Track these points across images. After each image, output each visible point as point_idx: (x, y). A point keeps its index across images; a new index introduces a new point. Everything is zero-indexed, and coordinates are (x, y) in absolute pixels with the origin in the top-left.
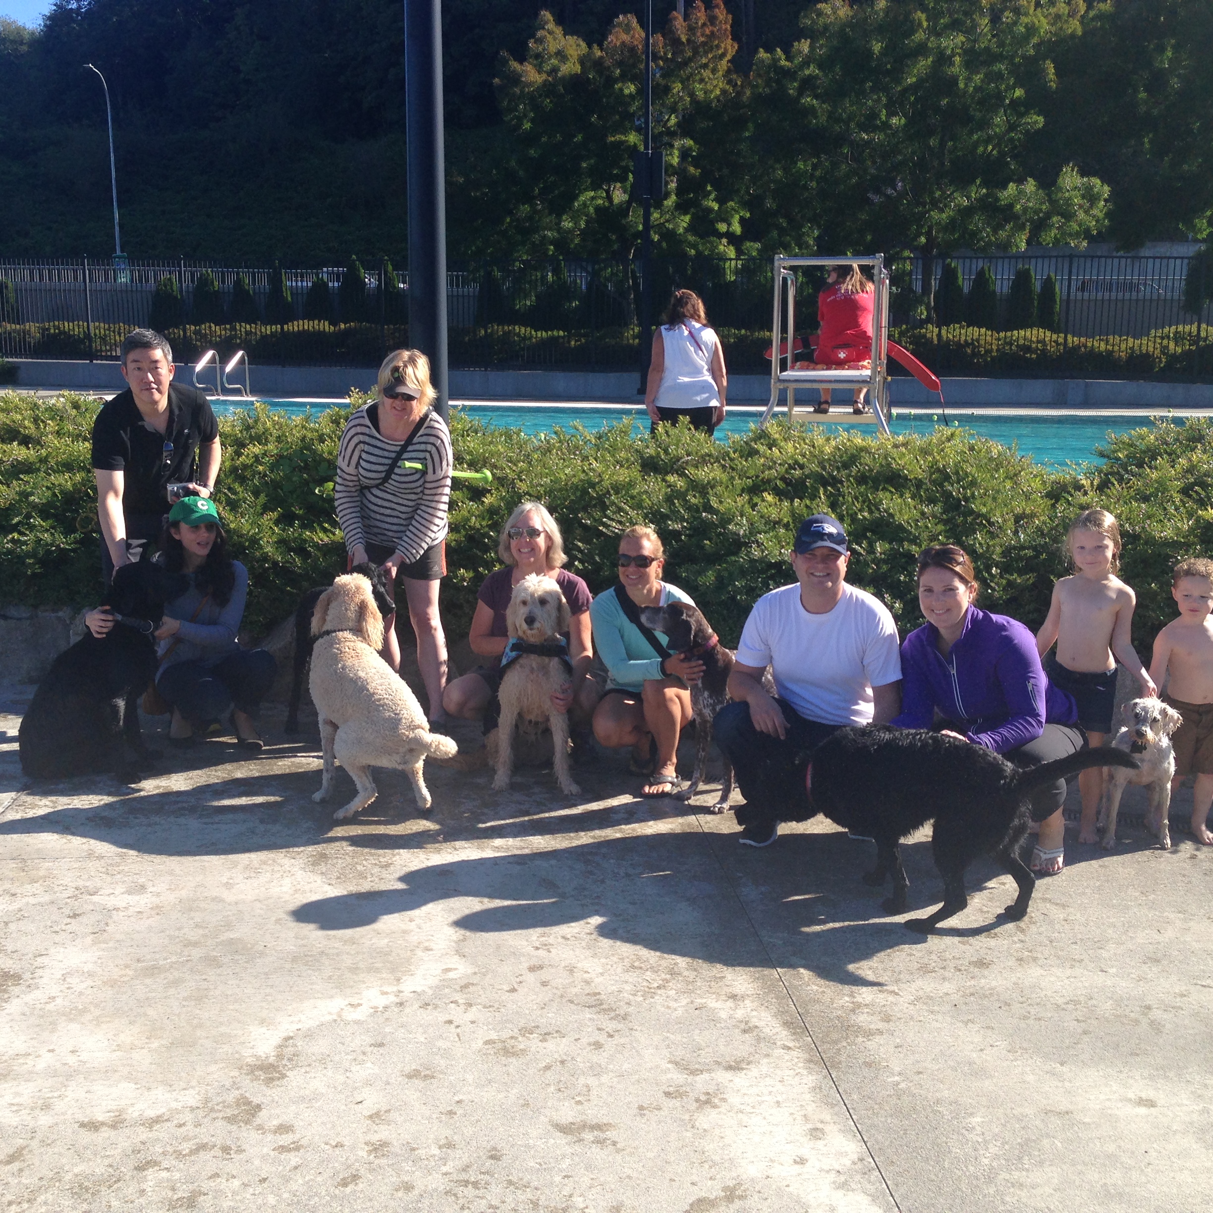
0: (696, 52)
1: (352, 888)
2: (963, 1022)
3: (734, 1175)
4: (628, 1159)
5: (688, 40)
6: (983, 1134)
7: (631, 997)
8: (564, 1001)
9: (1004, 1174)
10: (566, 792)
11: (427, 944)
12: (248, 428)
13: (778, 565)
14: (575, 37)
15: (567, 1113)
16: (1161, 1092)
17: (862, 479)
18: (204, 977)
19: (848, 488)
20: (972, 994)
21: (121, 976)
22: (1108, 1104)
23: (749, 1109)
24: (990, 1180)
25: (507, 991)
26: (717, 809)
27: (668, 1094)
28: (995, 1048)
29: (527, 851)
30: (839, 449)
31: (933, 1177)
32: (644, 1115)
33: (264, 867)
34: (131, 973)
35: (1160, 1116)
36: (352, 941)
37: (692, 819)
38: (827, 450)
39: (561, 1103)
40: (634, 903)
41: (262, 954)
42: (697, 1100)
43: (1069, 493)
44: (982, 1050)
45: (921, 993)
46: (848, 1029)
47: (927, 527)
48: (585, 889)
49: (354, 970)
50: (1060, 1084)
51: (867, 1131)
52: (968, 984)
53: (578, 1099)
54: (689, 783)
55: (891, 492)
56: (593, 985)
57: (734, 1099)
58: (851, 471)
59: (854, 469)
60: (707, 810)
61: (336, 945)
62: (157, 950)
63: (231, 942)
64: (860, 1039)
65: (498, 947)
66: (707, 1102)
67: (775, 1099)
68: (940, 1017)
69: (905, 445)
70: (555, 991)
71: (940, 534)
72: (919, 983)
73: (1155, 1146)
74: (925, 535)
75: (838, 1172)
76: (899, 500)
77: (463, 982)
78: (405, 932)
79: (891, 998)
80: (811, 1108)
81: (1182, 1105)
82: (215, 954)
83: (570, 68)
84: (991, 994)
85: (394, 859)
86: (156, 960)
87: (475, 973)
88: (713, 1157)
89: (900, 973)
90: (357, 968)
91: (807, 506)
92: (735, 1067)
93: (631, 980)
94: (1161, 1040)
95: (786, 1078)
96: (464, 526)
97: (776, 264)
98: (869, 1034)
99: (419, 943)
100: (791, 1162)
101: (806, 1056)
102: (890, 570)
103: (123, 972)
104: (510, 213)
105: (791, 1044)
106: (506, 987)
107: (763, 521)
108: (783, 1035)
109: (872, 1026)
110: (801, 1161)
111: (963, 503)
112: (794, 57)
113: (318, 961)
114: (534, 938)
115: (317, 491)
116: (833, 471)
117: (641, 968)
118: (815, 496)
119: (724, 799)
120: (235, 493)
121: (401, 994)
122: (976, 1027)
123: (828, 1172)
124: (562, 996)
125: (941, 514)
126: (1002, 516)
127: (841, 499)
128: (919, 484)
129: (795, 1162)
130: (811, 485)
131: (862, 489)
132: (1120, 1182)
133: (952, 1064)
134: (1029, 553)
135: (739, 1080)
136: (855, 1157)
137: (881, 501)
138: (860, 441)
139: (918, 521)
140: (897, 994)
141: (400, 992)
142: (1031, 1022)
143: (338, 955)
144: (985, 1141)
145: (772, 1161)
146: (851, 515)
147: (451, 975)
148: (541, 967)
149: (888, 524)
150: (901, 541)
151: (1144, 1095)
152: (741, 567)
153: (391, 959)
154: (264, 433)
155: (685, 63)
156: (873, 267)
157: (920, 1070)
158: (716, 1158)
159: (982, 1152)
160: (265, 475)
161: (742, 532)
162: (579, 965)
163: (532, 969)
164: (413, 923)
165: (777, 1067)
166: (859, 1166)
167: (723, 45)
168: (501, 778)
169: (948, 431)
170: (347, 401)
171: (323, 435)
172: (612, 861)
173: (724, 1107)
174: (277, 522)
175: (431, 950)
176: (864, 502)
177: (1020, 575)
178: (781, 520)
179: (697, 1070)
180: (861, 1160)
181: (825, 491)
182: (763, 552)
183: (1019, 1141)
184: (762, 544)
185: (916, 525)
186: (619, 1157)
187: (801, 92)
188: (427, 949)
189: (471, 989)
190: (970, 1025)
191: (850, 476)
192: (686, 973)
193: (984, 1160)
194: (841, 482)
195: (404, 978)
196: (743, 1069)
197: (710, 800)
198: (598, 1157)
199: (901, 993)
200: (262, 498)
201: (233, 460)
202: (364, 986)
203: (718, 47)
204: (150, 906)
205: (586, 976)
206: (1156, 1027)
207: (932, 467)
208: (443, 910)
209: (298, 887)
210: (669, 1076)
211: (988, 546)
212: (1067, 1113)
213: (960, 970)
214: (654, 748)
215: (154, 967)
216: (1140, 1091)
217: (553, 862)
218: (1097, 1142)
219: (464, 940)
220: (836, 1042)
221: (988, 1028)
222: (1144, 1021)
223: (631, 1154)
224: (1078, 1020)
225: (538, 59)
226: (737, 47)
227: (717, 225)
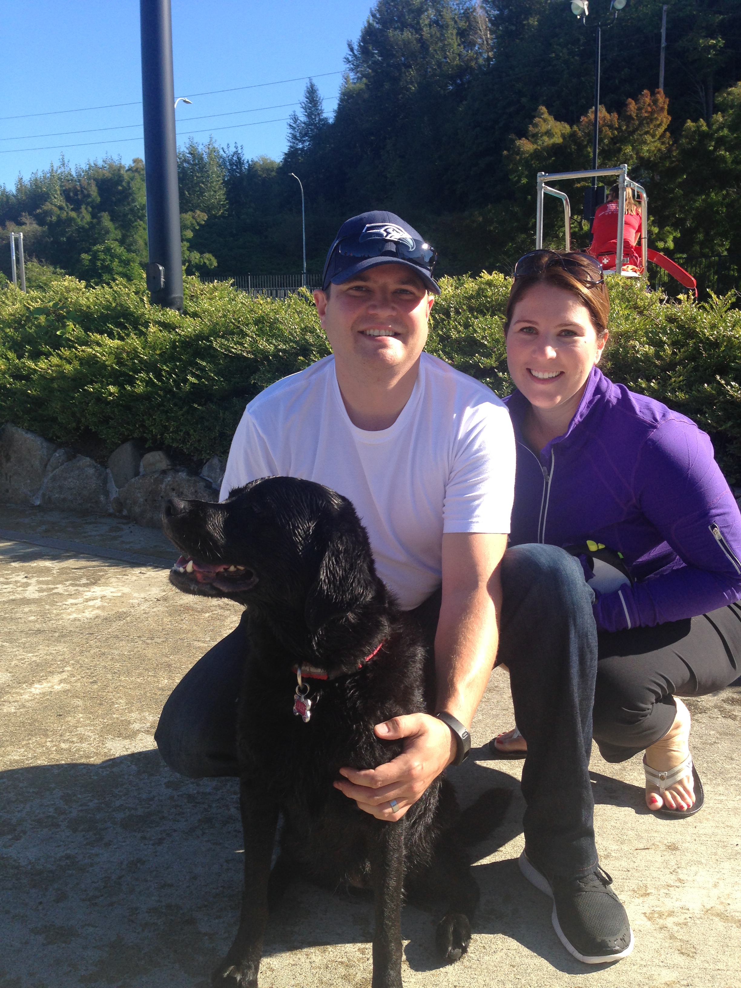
0: (641, 124)
5: (637, 116)
14: (562, 122)
83: (555, 140)
97: (539, 180)
112: (712, 124)
155: (632, 133)
167: (660, 119)
187: (717, 147)
203: (656, 119)
225: (535, 137)
226: (670, 119)
227: (657, 244)
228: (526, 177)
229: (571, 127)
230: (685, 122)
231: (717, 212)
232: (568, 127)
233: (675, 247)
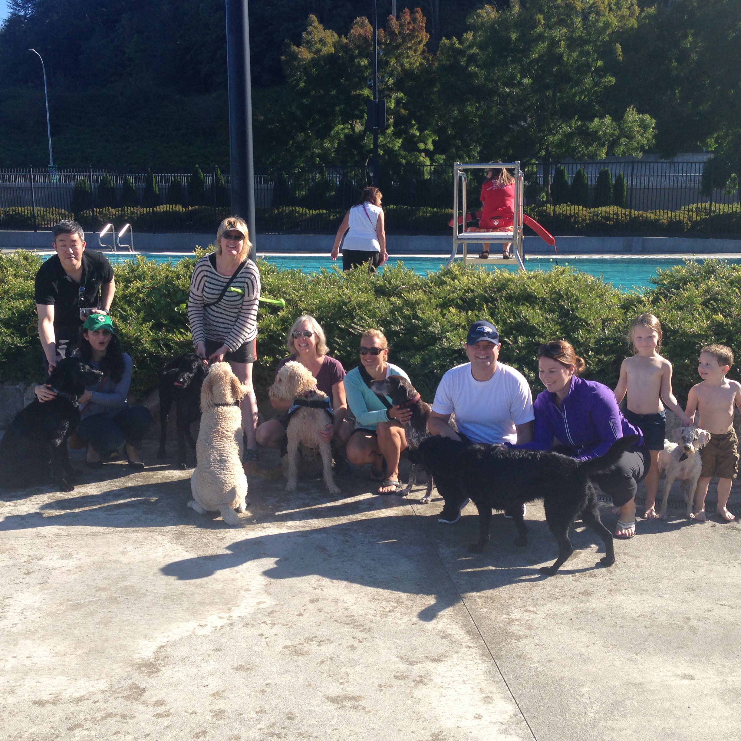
0: (404, 40)
1: (200, 553)
2: (576, 629)
3: (438, 726)
4: (372, 718)
5: (399, 32)
6: (590, 698)
7: (373, 617)
8: (332, 620)
9: (603, 723)
10: (332, 492)
11: (247, 587)
12: (133, 271)
13: (459, 351)
14: (331, 31)
15: (335, 690)
16: (697, 670)
17: (509, 298)
18: (109, 610)
19: (501, 304)
20: (581, 612)
21: (58, 610)
22: (665, 678)
23: (446, 685)
24: (594, 726)
25: (297, 615)
26: (424, 501)
27: (396, 677)
28: (596, 645)
29: (308, 529)
30: (495, 280)
31: (560, 725)
32: (382, 690)
33: (146, 541)
34: (63, 608)
35: (697, 685)
36: (201, 586)
37: (409, 507)
38: (488, 281)
39: (331, 684)
40: (374, 560)
41: (145, 595)
42: (415, 681)
43: (635, 305)
44: (587, 646)
45: (550, 612)
46: (507, 635)
47: (549, 327)
48: (343, 551)
49: (202, 604)
50: (636, 667)
51: (519, 697)
52: (579, 606)
53: (341, 681)
54: (407, 485)
55: (527, 306)
56: (349, 610)
57: (437, 680)
58: (503, 293)
59: (504, 293)
60: (418, 502)
61: (191, 589)
62: (79, 593)
63: (126, 588)
64: (514, 641)
65: (291, 588)
66: (421, 681)
67: (462, 679)
68: (562, 627)
69: (535, 277)
70: (326, 615)
71: (557, 331)
72: (549, 606)
73: (694, 703)
74: (548, 332)
75: (502, 723)
76: (532, 311)
77: (269, 610)
78: (233, 580)
79: (532, 616)
80: (484, 684)
81: (710, 678)
82: (116, 595)
83: (329, 49)
84: (593, 612)
85: (226, 535)
86: (79, 600)
87: (277, 605)
88: (425, 716)
89: (537, 600)
90: (204, 603)
91: (476, 315)
92: (437, 659)
93: (373, 607)
94: (697, 638)
95: (468, 666)
96: (266, 330)
97: (455, 168)
98: (519, 638)
99: (242, 586)
100: (473, 718)
101: (481, 652)
102: (527, 354)
103: (59, 608)
104: (293, 138)
105: (471, 645)
106: (296, 613)
107: (450, 324)
108: (467, 640)
109: (521, 633)
110: (479, 717)
111: (571, 312)
112: (464, 42)
113: (180, 599)
114: (313, 582)
115: (176, 309)
116: (492, 294)
117: (379, 599)
118: (481, 309)
119: (428, 494)
120: (125, 311)
121: (231, 618)
122: (584, 633)
123: (495, 723)
124: (330, 618)
125: (558, 319)
126: (595, 320)
127: (497, 310)
128: (544, 301)
129: (475, 718)
130: (479, 302)
131: (510, 304)
132: (673, 726)
133: (569, 655)
134: (611, 342)
135: (440, 668)
136: (511, 714)
137: (521, 311)
138: (508, 275)
139: (543, 323)
140: (535, 613)
141: (231, 617)
142: (617, 628)
143: (192, 595)
144: (591, 703)
145: (461, 717)
146: (503, 320)
147: (262, 606)
148: (317, 600)
149: (526, 326)
150: (533, 336)
151: (687, 673)
152: (437, 353)
153: (225, 596)
154: (143, 274)
155: (397, 47)
156: (514, 169)
157: (551, 659)
158: (427, 716)
159: (589, 709)
160: (144, 300)
161: (437, 332)
162: (341, 598)
163: (312, 601)
164: (238, 574)
165: (463, 659)
166: (514, 719)
167: (420, 36)
168: (292, 484)
169: (561, 269)
170: (194, 254)
171: (179, 274)
172: (361, 534)
173: (431, 685)
174: (151, 329)
175: (250, 590)
176: (511, 312)
177: (606, 356)
178: (460, 324)
179: (414, 662)
180: (515, 715)
181: (487, 305)
182: (450, 343)
183: (612, 702)
184: (449, 338)
185: (543, 326)
186: (367, 717)
187: (468, 63)
188: (247, 590)
189: (275, 614)
190: (580, 631)
191: (501, 296)
192: (406, 602)
193: (590, 714)
194: (497, 300)
195: (233, 608)
196: (442, 661)
197: (420, 495)
198: (354, 717)
199: (538, 612)
200: (142, 314)
201: (124, 290)
202: (208, 613)
203: (417, 36)
204: (75, 566)
205: (345, 605)
206: (693, 631)
207: (552, 290)
208: (256, 566)
209: (167, 553)
210: (397, 666)
211: (586, 339)
212: (640, 684)
213: (574, 597)
214: (385, 464)
215: (78, 604)
216: (685, 670)
217: (324, 535)
218: (659, 701)
219: (270, 584)
220: (498, 643)
221: (591, 632)
222: (686, 627)
223: (375, 715)
224: (646, 627)
225: (309, 45)
226: (428, 36)
227: (418, 145)
230: (441, 39)
231: (472, 121)
232: (336, 35)
233: (434, 149)
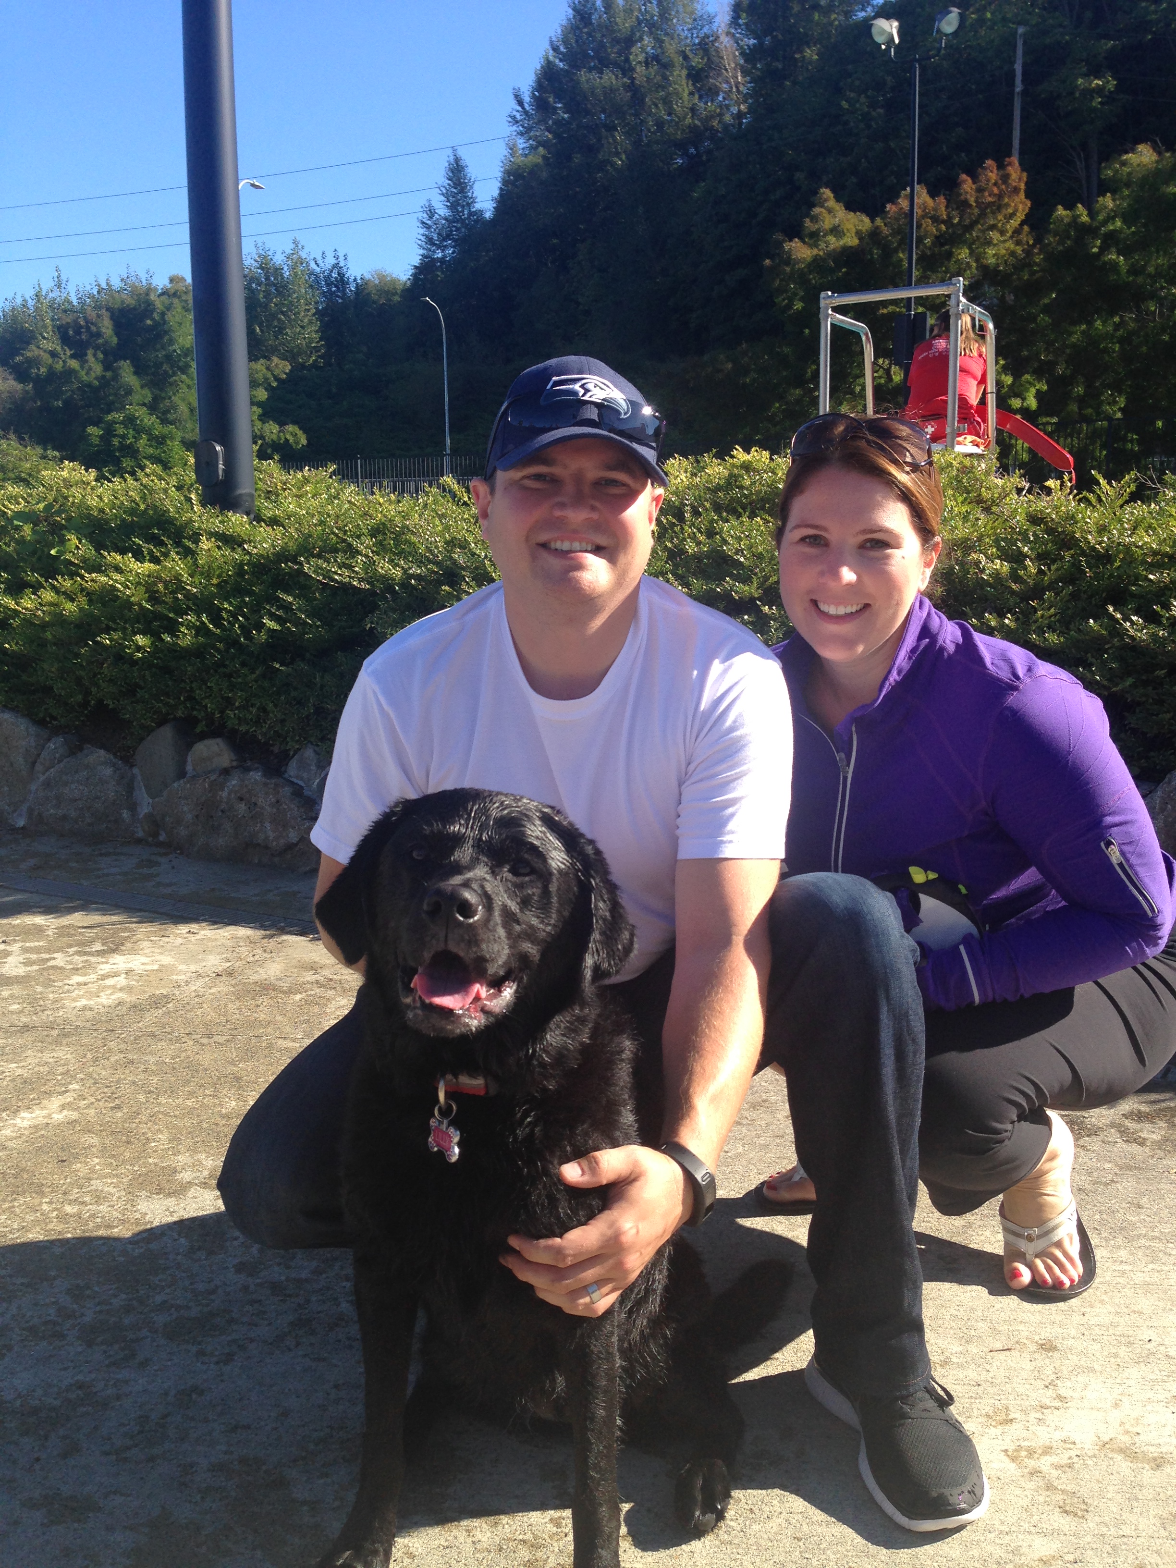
0: (983, 215)
5: (976, 201)
14: (858, 213)
83: (851, 241)
97: (822, 303)
112: (1098, 213)
155: (970, 228)
167: (1014, 204)
203: (1007, 205)
225: (814, 237)
226: (1029, 205)
227: (1009, 402)
228: (802, 299)
229: (873, 221)
230: (1053, 209)
231: (1105, 350)
232: (867, 220)
233: (1039, 407)
